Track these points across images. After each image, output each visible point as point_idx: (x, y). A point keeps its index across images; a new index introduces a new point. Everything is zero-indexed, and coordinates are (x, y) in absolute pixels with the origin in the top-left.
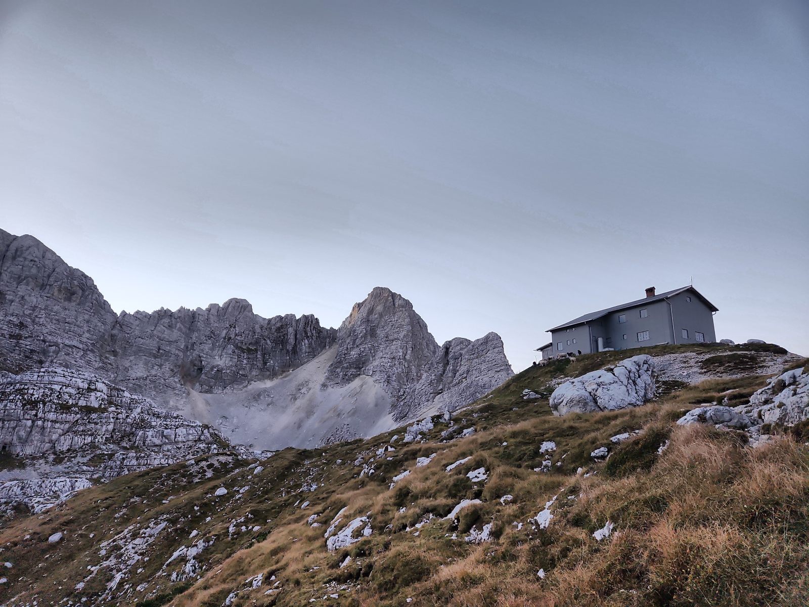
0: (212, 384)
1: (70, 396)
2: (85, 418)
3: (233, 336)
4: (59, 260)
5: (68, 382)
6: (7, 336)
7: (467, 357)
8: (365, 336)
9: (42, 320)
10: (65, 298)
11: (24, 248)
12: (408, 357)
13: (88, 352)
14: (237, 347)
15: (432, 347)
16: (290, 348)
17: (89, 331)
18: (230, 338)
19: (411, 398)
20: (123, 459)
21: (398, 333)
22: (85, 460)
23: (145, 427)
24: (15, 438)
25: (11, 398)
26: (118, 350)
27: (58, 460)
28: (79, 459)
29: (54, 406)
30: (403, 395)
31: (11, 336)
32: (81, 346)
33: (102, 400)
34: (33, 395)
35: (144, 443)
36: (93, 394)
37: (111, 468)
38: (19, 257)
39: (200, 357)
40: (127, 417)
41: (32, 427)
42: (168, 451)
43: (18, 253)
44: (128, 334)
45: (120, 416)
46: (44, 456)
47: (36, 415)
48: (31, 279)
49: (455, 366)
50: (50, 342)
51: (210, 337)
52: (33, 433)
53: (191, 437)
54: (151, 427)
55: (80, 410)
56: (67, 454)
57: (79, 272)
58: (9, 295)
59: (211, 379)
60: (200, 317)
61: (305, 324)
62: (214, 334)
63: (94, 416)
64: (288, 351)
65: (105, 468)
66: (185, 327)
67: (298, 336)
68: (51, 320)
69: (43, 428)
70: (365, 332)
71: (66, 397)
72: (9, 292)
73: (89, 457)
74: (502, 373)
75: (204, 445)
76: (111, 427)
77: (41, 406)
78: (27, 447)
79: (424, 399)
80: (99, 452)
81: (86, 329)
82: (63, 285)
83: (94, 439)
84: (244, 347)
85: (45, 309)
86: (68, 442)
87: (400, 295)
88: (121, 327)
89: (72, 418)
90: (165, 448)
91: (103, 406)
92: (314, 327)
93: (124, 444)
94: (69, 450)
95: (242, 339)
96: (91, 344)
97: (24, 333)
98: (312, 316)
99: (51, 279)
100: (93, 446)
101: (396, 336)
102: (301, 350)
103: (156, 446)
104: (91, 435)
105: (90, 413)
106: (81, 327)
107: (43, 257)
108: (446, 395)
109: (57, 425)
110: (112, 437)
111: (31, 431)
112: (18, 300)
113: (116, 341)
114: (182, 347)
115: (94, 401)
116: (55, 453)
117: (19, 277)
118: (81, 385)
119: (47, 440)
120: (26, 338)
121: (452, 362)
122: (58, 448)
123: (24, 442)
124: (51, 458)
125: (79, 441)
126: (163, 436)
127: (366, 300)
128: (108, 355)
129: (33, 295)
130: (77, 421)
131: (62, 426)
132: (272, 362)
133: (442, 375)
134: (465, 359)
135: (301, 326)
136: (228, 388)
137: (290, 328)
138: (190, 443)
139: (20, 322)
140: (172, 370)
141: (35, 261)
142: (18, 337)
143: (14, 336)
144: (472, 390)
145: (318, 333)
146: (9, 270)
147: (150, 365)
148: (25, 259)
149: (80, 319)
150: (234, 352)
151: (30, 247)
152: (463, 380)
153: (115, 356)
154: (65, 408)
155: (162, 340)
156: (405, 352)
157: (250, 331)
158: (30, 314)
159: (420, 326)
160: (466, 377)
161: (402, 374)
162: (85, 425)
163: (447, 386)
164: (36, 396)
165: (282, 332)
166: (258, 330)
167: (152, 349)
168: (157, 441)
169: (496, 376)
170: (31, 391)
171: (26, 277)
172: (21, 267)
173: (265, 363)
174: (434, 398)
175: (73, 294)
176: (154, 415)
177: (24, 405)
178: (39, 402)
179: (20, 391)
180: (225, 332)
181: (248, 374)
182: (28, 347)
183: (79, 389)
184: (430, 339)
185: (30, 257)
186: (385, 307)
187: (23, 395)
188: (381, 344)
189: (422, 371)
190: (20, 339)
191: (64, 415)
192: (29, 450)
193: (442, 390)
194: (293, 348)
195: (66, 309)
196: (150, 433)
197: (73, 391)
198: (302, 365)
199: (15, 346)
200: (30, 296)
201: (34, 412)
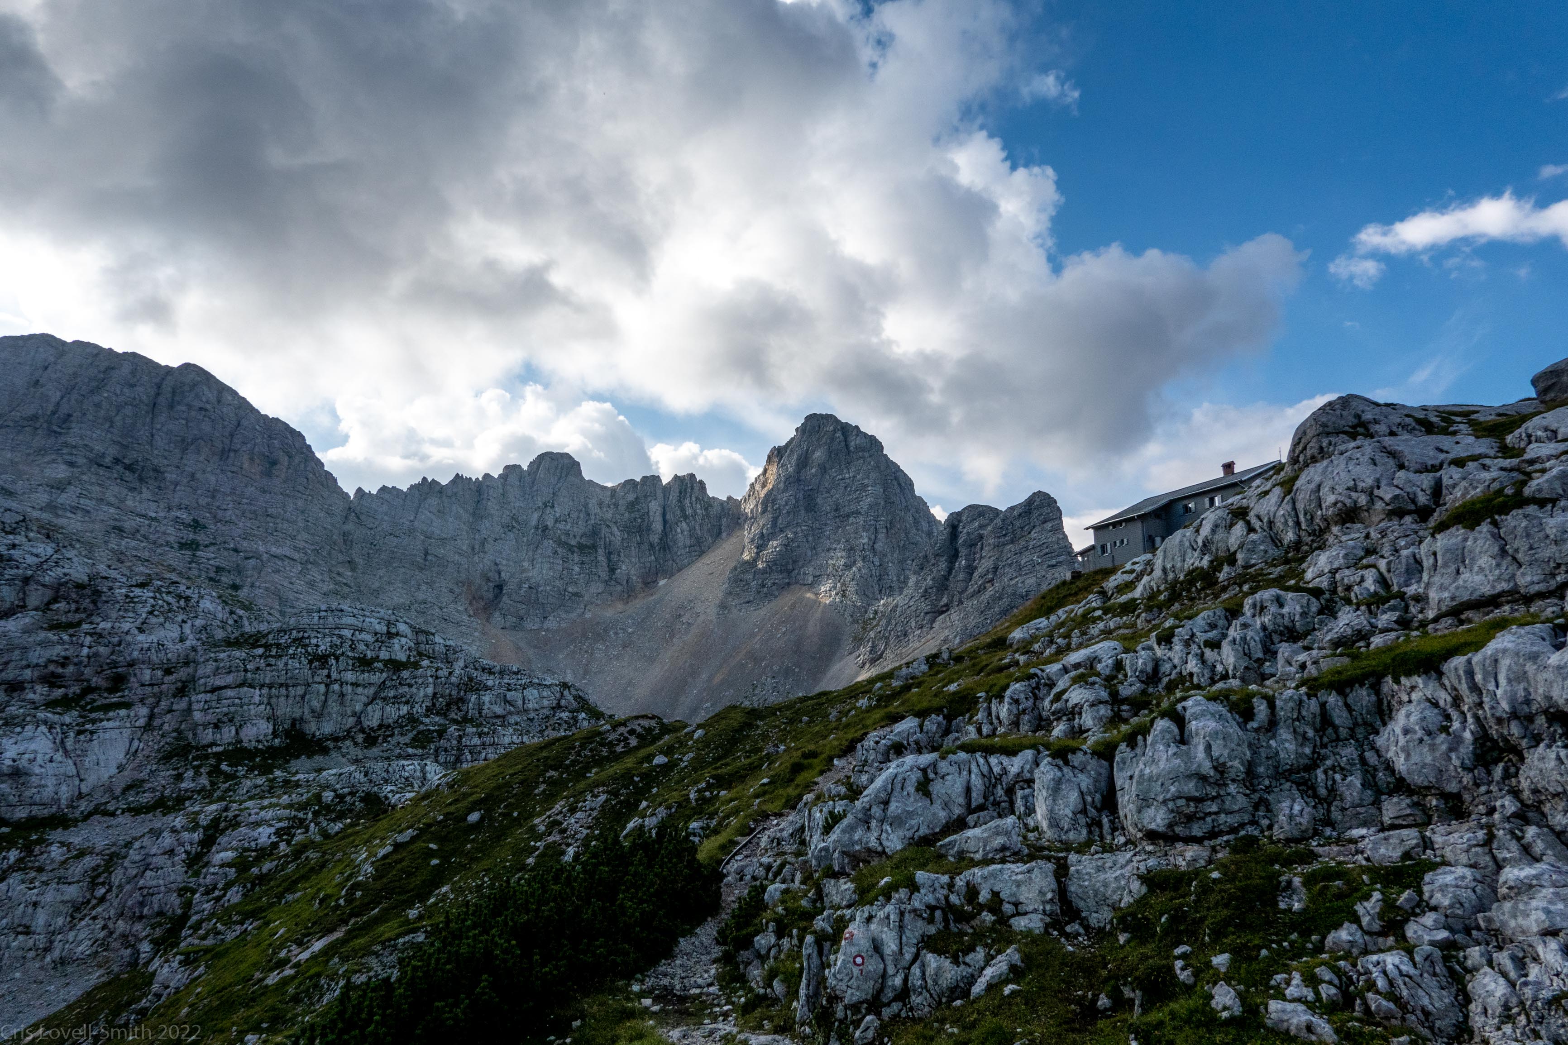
0: (522, 613)
1: (367, 645)
2: (395, 678)
3: (550, 523)
4: (243, 405)
5: (360, 625)
6: (176, 546)
7: (992, 541)
8: (794, 511)
9: (229, 513)
10: (262, 472)
11: (186, 388)
12: (879, 546)
13: (309, 566)
14: (560, 543)
15: (925, 525)
16: (655, 539)
17: (306, 528)
18: (547, 526)
19: (889, 623)
20: (460, 737)
21: (858, 500)
22: (407, 739)
23: (477, 689)
24: (306, 710)
25: (291, 652)
26: (357, 560)
27: (371, 741)
28: (398, 738)
29: (350, 662)
30: (874, 618)
31: (183, 546)
32: (296, 556)
33: (410, 649)
34: (317, 646)
35: (480, 713)
36: (396, 641)
37: (446, 750)
38: (179, 403)
39: (496, 564)
40: (450, 673)
41: (326, 694)
42: (516, 724)
43: (177, 398)
44: (371, 529)
45: (440, 673)
46: (348, 735)
47: (329, 676)
48: (203, 443)
49: (971, 559)
50: (246, 551)
51: (509, 528)
52: (330, 702)
53: (546, 703)
54: (487, 688)
55: (385, 665)
56: (380, 732)
57: (279, 424)
58: (171, 473)
59: (519, 605)
60: (491, 491)
61: (680, 492)
62: (517, 522)
63: (405, 674)
64: (651, 545)
65: (436, 751)
66: (466, 511)
67: (668, 517)
68: (244, 513)
69: (342, 695)
70: (794, 502)
71: (362, 647)
72: (169, 469)
73: (411, 735)
74: (1060, 569)
75: (567, 714)
76: (430, 690)
77: (333, 662)
78: (325, 724)
79: (913, 625)
80: (422, 727)
81: (301, 524)
82: (256, 449)
83: (412, 708)
84: (573, 543)
85: (232, 493)
86: (378, 714)
87: (857, 427)
88: (359, 518)
89: (376, 678)
90: (512, 719)
91: (412, 659)
92: (697, 498)
93: (453, 715)
94: (380, 726)
95: (568, 527)
96: (313, 550)
97: (201, 538)
98: (692, 476)
99: (235, 441)
100: (412, 720)
101: (853, 507)
102: (675, 542)
103: (497, 717)
104: (407, 703)
105: (399, 670)
106: (294, 522)
107: (219, 402)
108: (955, 616)
109: (360, 690)
110: (434, 705)
111: (326, 701)
112: (185, 481)
113: (352, 542)
114: (465, 548)
115: (399, 650)
116: (362, 731)
117: (183, 441)
118: (378, 628)
119: (349, 713)
120: (206, 546)
121: (963, 552)
122: (366, 724)
123: (319, 716)
124: (360, 738)
125: (393, 713)
126: (506, 701)
127: (792, 440)
128: (341, 570)
129: (209, 469)
130: (384, 682)
131: (366, 691)
132: (624, 567)
133: (946, 578)
134: (989, 545)
135: (673, 497)
136: (551, 618)
137: (653, 503)
138: (546, 712)
139: (194, 520)
140: (451, 591)
141: (206, 410)
142: (192, 546)
143: (186, 544)
144: (1005, 602)
145: (706, 509)
146: (164, 429)
147: (413, 583)
148: (190, 407)
149: (290, 507)
150: (556, 553)
151: (195, 385)
152: (987, 585)
153: (353, 570)
154: (365, 663)
155: (430, 538)
156: (873, 537)
157: (580, 511)
158: (208, 504)
159: (899, 484)
160: (993, 579)
161: (870, 579)
162: (395, 687)
163: (956, 598)
164: (323, 648)
165: (638, 510)
166: (594, 509)
167: (415, 555)
168: (498, 710)
169: (1049, 576)
170: (314, 641)
171: (194, 440)
172: (184, 422)
173: (612, 570)
174: (933, 621)
175: (274, 463)
176: (483, 670)
177: (310, 662)
178: (329, 656)
179: (298, 641)
180: (536, 516)
181: (583, 593)
182: (211, 562)
183: (376, 634)
184: (920, 508)
185: (197, 404)
186: (830, 453)
187: (305, 646)
188: (826, 524)
189: (907, 572)
190: (197, 549)
191: (366, 674)
192: (328, 728)
193: (946, 608)
194: (661, 539)
195: (264, 492)
196: (487, 698)
197: (369, 638)
198: (680, 570)
199: (190, 563)
200: (204, 472)
201: (325, 672)
